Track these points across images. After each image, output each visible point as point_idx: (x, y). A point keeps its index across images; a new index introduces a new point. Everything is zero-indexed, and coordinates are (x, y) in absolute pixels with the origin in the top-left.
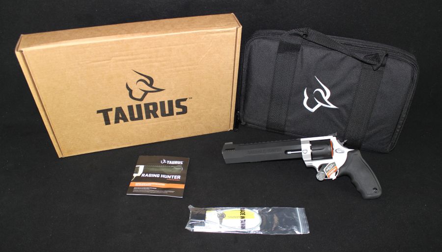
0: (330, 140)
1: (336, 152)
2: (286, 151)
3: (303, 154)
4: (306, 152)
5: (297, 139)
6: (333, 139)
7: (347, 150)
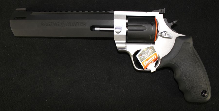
0: (155, 17)
1: (161, 36)
2: (93, 27)
3: (115, 33)
4: (119, 30)
5: (109, 12)
6: (159, 17)
7: (175, 35)
